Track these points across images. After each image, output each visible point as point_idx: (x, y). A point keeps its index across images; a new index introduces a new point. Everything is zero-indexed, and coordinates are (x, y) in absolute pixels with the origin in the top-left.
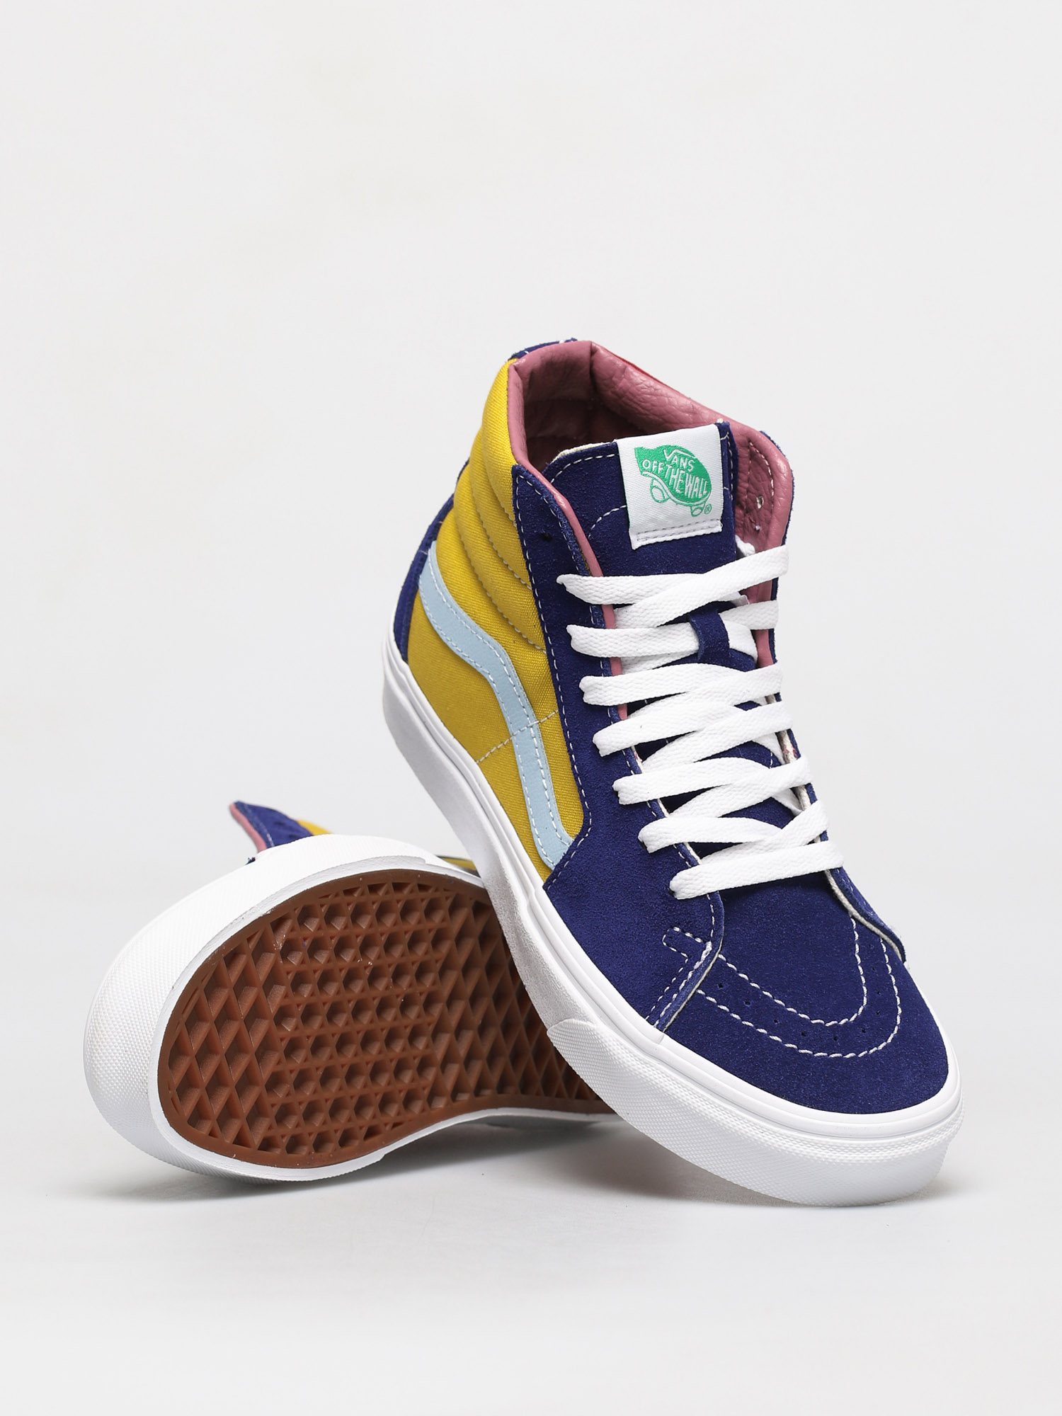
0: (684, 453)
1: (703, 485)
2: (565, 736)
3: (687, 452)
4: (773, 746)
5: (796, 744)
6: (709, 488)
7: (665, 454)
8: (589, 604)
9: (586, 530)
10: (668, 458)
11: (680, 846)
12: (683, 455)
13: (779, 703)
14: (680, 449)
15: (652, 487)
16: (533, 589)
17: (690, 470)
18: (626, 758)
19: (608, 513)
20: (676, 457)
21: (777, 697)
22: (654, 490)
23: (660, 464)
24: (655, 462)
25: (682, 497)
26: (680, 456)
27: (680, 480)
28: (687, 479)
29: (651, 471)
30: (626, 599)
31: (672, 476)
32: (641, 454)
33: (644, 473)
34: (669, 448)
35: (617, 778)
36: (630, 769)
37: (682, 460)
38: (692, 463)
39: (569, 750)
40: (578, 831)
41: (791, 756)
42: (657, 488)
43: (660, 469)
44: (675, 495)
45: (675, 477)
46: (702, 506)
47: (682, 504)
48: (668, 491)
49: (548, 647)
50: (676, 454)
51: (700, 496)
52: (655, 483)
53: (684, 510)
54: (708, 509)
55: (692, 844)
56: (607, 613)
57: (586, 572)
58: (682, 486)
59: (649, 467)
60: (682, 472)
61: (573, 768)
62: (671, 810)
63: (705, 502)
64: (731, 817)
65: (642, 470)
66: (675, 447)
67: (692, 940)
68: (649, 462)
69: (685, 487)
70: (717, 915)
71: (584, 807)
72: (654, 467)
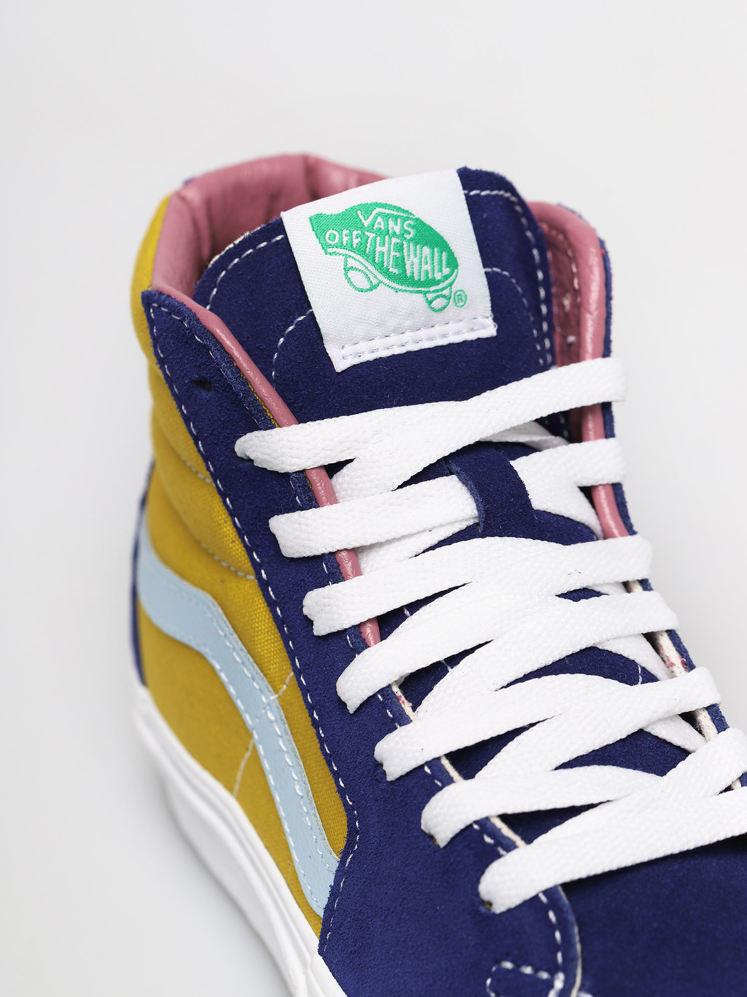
0: (392, 212)
1: (441, 261)
2: (305, 702)
3: (399, 209)
4: (643, 655)
5: (686, 651)
6: (453, 263)
7: (361, 217)
8: (287, 475)
9: (264, 366)
10: (366, 223)
11: (484, 824)
12: (393, 216)
13: (647, 592)
14: (384, 206)
15: (347, 270)
16: (215, 481)
17: (408, 237)
18: (384, 706)
19: (291, 328)
20: (379, 219)
21: (645, 584)
22: (351, 274)
23: (355, 233)
24: (345, 232)
25: (403, 279)
26: (387, 217)
27: (393, 254)
28: (405, 251)
29: (341, 245)
30: (342, 452)
31: (378, 249)
32: (319, 224)
33: (330, 250)
34: (368, 208)
35: (379, 740)
36: (393, 720)
37: (391, 223)
38: (409, 225)
39: (314, 722)
40: (342, 846)
41: (679, 668)
42: (356, 269)
43: (356, 241)
44: (387, 273)
45: (385, 249)
46: (445, 292)
47: (406, 291)
48: (376, 273)
49: (257, 567)
50: (380, 214)
51: (438, 276)
52: (351, 263)
53: (414, 301)
54: (461, 298)
55: (504, 818)
56: (318, 482)
57: (268, 424)
58: (400, 263)
59: (337, 241)
60: (394, 240)
61: (322, 748)
62: (469, 773)
63: (451, 284)
64: (572, 767)
65: (325, 246)
66: (377, 205)
67: (533, 978)
68: (336, 233)
69: (404, 265)
70: (562, 925)
71: (345, 804)
72: (345, 239)
